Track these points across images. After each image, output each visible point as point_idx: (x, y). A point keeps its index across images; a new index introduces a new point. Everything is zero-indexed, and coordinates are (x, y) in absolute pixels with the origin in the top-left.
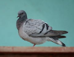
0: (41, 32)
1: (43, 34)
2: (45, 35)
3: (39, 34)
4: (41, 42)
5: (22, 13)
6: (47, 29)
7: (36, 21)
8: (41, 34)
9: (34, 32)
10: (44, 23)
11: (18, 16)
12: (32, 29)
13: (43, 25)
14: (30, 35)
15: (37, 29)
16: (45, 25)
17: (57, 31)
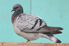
0: (33, 28)
1: (36, 30)
2: (37, 31)
3: (31, 29)
4: (34, 38)
5: (17, 7)
6: (41, 24)
7: (29, 16)
8: (33, 29)
9: (25, 28)
10: (37, 19)
11: (13, 10)
12: (24, 25)
13: (36, 20)
14: (22, 31)
15: (29, 24)
16: (39, 20)
17: (51, 27)
